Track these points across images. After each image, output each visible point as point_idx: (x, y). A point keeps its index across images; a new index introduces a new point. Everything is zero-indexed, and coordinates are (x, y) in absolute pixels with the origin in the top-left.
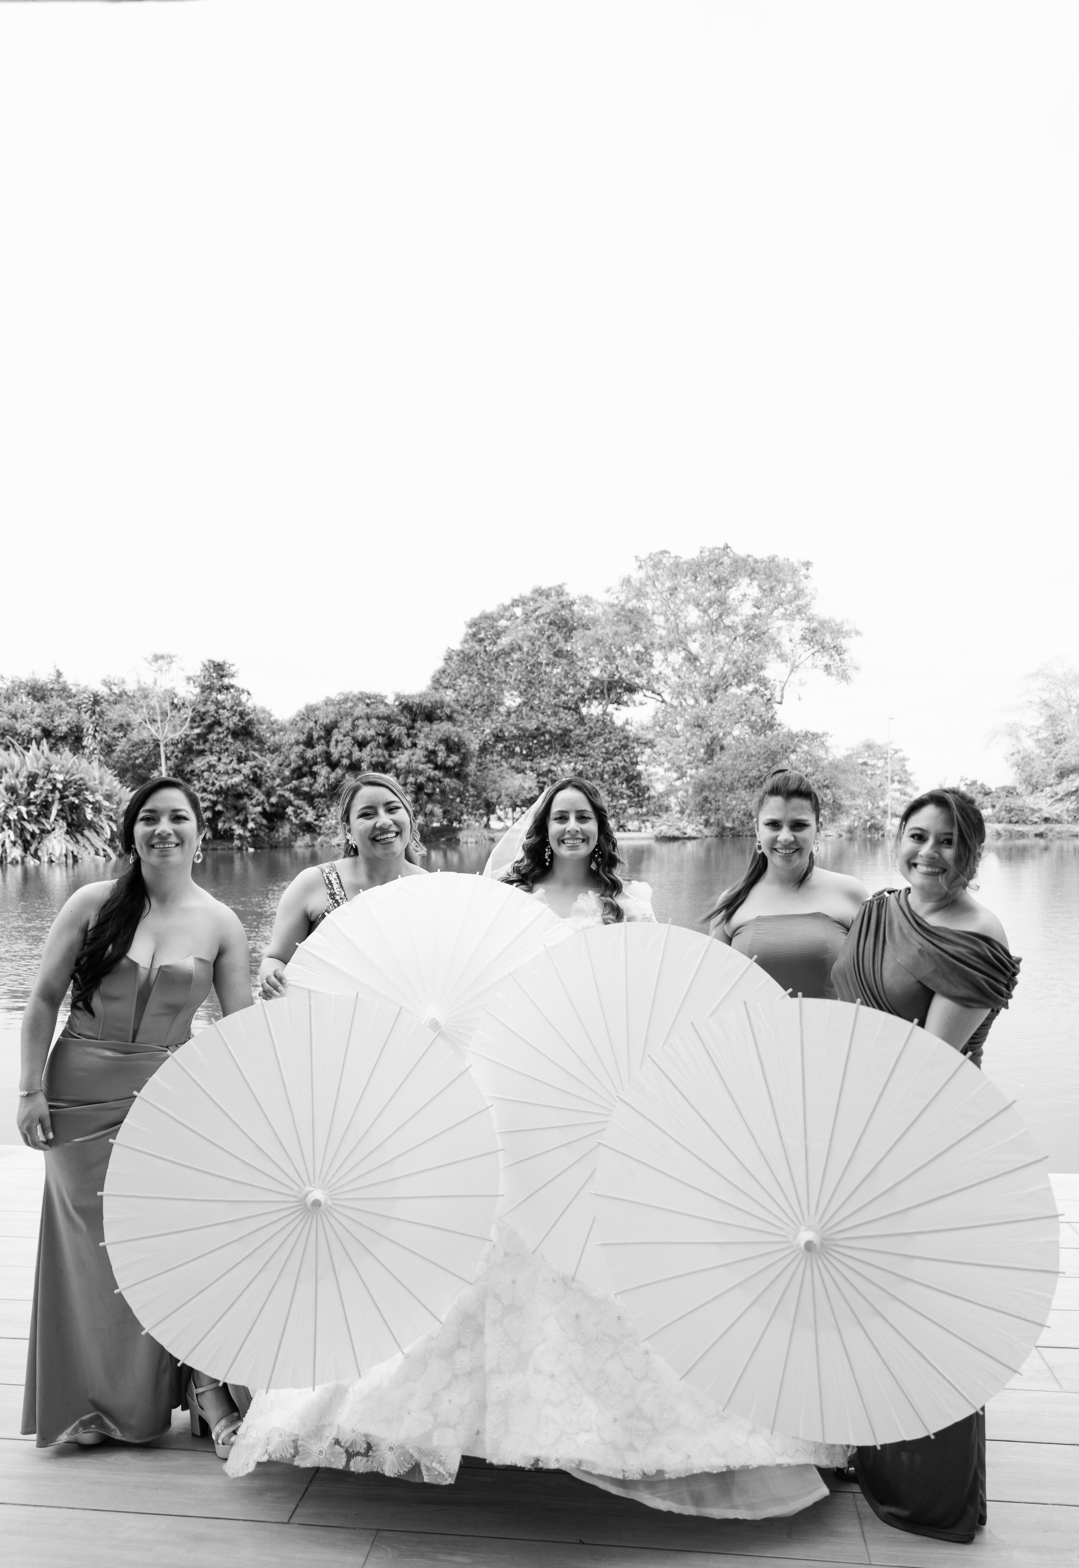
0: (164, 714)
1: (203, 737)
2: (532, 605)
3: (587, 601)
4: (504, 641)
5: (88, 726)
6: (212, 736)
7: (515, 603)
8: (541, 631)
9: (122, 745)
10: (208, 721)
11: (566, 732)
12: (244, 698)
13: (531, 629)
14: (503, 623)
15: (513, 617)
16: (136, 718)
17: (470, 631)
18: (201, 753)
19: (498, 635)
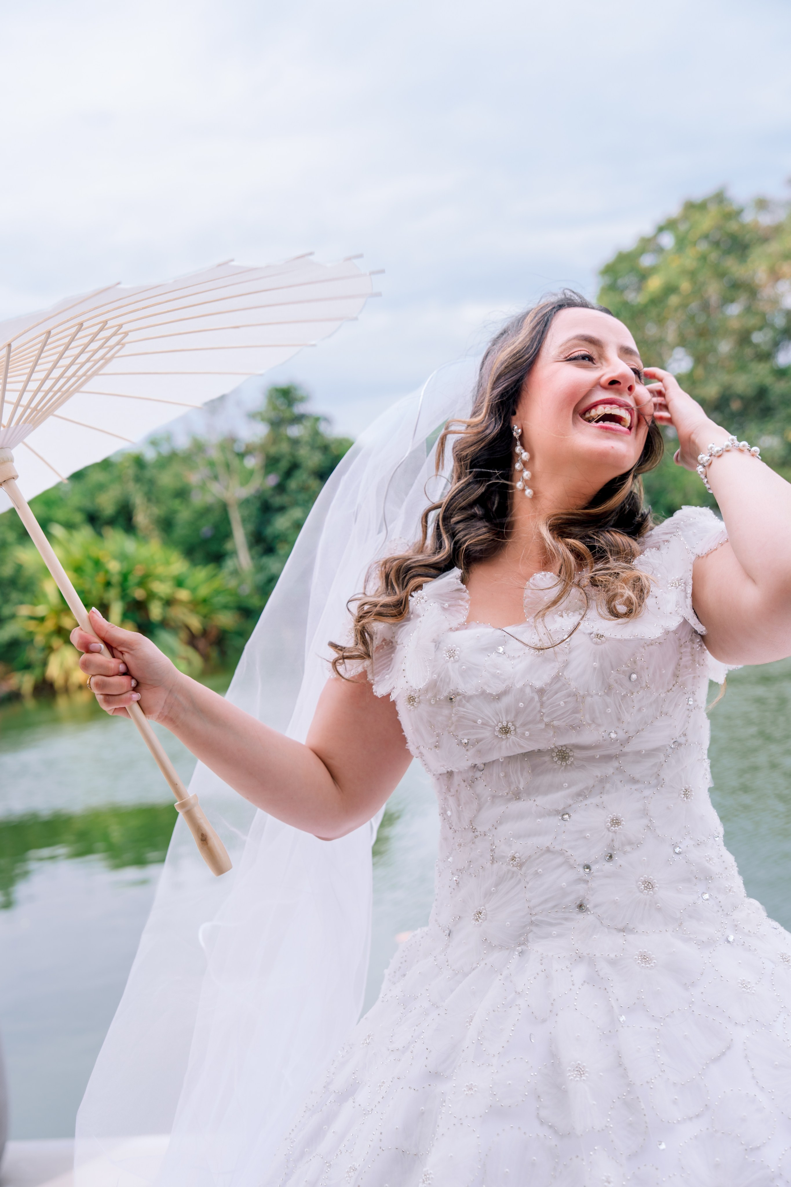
0: (228, 466)
1: (281, 488)
2: (683, 227)
3: (762, 204)
4: (655, 284)
5: (138, 500)
6: (293, 484)
7: (661, 229)
8: (703, 258)
9: (184, 515)
10: (284, 465)
11: (762, 392)
12: (323, 427)
13: (689, 260)
14: (647, 261)
15: (660, 250)
16: (194, 478)
17: (607, 280)
18: (282, 509)
19: (643, 276)
